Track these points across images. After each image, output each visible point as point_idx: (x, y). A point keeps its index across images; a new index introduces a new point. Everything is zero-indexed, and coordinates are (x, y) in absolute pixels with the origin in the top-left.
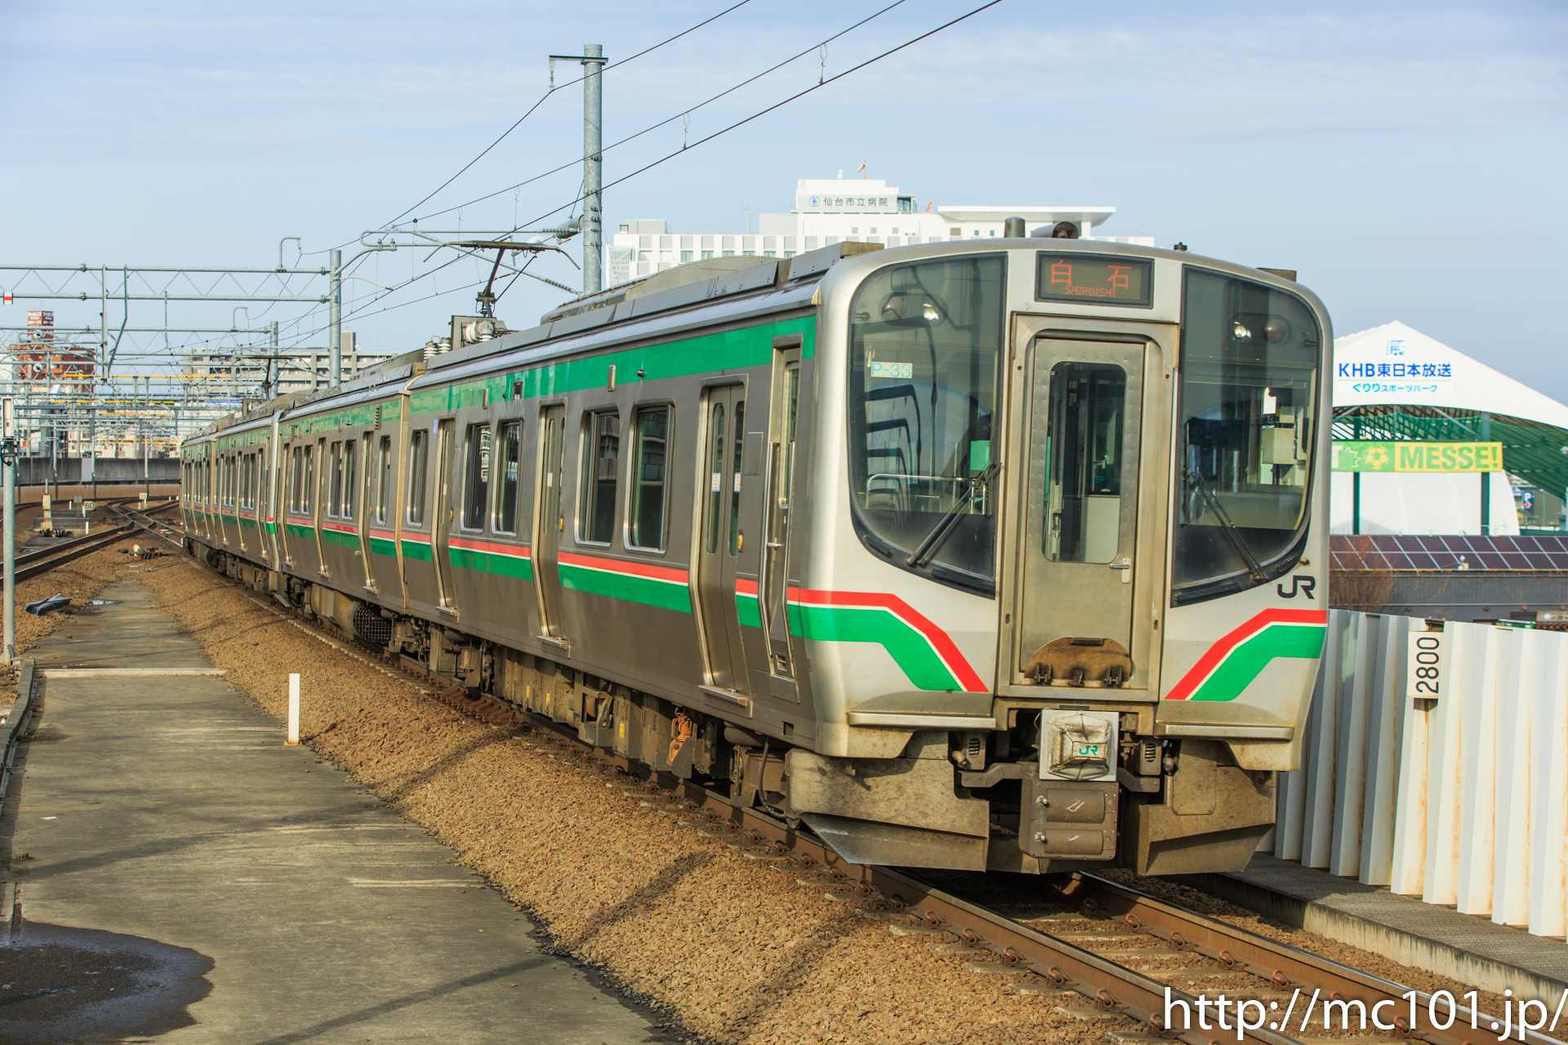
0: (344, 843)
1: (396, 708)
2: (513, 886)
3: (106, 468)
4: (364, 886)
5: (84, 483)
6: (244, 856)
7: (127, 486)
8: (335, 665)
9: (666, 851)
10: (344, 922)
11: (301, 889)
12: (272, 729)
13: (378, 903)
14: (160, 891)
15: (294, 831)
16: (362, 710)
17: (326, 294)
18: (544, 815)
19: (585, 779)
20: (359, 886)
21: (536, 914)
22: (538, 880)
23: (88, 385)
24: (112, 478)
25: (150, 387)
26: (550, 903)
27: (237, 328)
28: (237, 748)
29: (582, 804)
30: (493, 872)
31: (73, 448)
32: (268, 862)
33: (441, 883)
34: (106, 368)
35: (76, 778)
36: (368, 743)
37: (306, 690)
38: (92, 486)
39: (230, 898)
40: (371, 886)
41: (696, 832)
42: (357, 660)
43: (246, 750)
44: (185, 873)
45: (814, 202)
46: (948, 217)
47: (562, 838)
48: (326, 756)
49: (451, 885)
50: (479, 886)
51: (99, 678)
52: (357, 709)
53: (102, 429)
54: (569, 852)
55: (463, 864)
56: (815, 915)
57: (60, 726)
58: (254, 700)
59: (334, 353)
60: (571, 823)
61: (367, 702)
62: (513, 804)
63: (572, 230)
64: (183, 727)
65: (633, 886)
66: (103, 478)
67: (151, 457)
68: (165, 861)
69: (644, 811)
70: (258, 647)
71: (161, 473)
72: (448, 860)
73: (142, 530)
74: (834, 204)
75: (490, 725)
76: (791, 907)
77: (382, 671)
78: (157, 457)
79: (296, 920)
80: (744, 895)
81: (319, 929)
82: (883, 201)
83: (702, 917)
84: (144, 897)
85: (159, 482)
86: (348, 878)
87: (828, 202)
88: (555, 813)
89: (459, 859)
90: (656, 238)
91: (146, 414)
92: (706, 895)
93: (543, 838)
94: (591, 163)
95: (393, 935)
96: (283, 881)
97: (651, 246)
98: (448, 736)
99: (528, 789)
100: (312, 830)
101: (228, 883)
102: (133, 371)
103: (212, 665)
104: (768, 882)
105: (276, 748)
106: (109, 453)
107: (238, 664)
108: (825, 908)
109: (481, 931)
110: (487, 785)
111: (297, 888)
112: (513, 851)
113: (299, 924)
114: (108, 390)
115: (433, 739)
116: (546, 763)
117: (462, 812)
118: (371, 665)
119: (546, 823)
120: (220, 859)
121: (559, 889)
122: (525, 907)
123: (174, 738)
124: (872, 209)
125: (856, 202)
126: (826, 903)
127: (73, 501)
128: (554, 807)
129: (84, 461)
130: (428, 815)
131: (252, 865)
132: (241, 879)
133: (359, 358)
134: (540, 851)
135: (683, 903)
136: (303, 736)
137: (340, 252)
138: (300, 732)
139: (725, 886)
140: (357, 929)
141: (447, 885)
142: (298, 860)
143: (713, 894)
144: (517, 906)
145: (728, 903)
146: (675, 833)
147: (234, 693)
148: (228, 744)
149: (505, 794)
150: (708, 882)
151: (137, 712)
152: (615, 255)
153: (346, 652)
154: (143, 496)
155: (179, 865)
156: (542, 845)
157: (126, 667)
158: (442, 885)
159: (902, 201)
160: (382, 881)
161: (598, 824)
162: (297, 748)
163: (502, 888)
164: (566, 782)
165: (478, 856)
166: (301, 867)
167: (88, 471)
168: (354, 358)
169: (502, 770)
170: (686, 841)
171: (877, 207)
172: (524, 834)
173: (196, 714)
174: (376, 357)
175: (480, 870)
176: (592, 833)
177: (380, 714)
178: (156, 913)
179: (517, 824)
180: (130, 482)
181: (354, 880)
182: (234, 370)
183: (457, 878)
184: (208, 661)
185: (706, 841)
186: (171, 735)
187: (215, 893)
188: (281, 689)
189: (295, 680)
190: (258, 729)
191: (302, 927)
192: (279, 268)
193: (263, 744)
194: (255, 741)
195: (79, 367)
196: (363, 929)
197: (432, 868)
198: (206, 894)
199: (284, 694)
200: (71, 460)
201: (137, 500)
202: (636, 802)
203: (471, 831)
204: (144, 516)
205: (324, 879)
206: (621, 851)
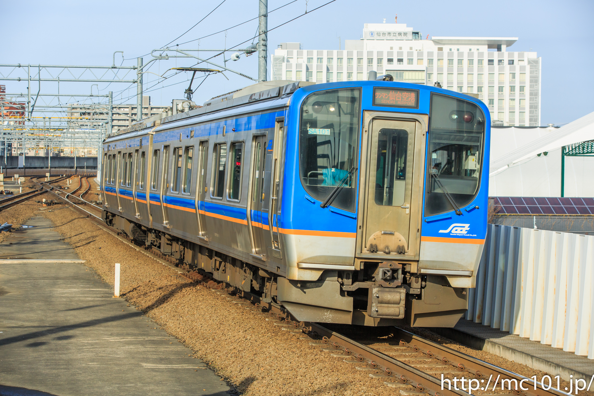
0: (140, 346)
1: (166, 280)
2: (220, 368)
3: (30, 161)
4: (149, 367)
5: (20, 168)
6: (92, 352)
7: (40, 169)
8: (137, 259)
9: (293, 352)
10: (139, 385)
11: (119, 369)
12: (107, 290)
13: (155, 376)
14: (51, 368)
15: (116, 340)
16: (150, 281)
17: (136, 79)
18: (236, 334)
19: (256, 317)
20: (146, 367)
21: (231, 382)
22: (232, 365)
23: (22, 121)
24: (33, 166)
25: (51, 122)
26: (238, 377)
27: (93, 94)
28: (90, 299)
29: (254, 328)
30: (211, 361)
31: (14, 151)
32: (103, 355)
33: (186, 366)
34: (30, 114)
35: (12, 313)
36: (153, 297)
37: (123, 271)
38: (23, 170)
39: (85, 373)
40: (152, 367)
41: (308, 343)
42: (148, 257)
43: (94, 300)
44: (63, 360)
45: (372, 34)
46: (436, 42)
47: (244, 345)
48: (132, 303)
49: (190, 367)
50: (204, 368)
51: (25, 264)
52: (148, 280)
53: (28, 142)
54: (247, 352)
55: (196, 357)
56: (364, 385)
57: (5, 287)
58: (99, 275)
59: (139, 107)
60: (248, 338)
61: (153, 278)
62: (221, 328)
63: (253, 50)
64: (64, 289)
65: (278, 369)
66: (29, 165)
67: (51, 155)
68: (54, 354)
69: (283, 332)
70: (101, 250)
71: (57, 164)
72: (189, 355)
73: (47, 191)
74: (382, 35)
75: (211, 289)
76: (353, 381)
77: (160, 262)
78: (55, 156)
79: (116, 384)
80: (331, 374)
81: (127, 388)
82: (405, 34)
83: (310, 385)
84: (44, 372)
85: (55, 168)
86: (141, 363)
87: (379, 34)
88: (241, 333)
89: (195, 355)
90: (295, 52)
91: (50, 135)
92: (312, 374)
93: (235, 345)
94: (263, 18)
95: (162, 392)
96: (110, 364)
97: (293, 56)
98: (191, 294)
99: (228, 321)
100: (125, 340)
101: (84, 365)
102: (43, 115)
103: (79, 258)
104: (342, 368)
105: (109, 299)
106: (32, 154)
107: (91, 258)
108: (369, 381)
109: (204, 390)
110: (209, 318)
111: (117, 368)
112: (220, 351)
113: (117, 385)
114: (31, 124)
115: (184, 296)
116: (237, 308)
117: (197, 332)
118: (155, 259)
119: (237, 338)
120: (80, 353)
121: (242, 370)
122: (225, 379)
123: (60, 294)
124: (399, 38)
125: (392, 35)
126: (369, 379)
127: (14, 177)
128: (240, 330)
129: (20, 157)
130: (180, 333)
131: (96, 357)
132: (90, 364)
133: (152, 108)
134: (233, 351)
135: (301, 378)
136: (122, 293)
137: (142, 59)
138: (120, 291)
139: (321, 370)
140: (145, 388)
141: (189, 367)
142: (117, 354)
143: (316, 374)
144: (222, 378)
145: (322, 378)
146: (298, 343)
147: (89, 272)
148: (85, 297)
149: (217, 323)
150: (313, 368)
151: (43, 281)
152: (276, 59)
153: (143, 253)
154: (48, 174)
155: (61, 356)
156: (234, 348)
157: (38, 259)
158: (186, 367)
159: (414, 34)
160: (157, 365)
161: (261, 339)
162: (119, 299)
163: (215, 369)
164: (246, 318)
165: (204, 353)
166: (119, 358)
167: (22, 163)
168: (150, 109)
169: (216, 311)
170: (303, 348)
171: (403, 37)
172: (226, 343)
173: (71, 282)
174: (160, 108)
175: (205, 360)
176: (258, 343)
177: (158, 283)
178: (49, 380)
179: (223, 338)
180: (42, 168)
181: (144, 364)
182: (92, 114)
183: (194, 364)
184: (77, 256)
185: (313, 348)
186: (59, 292)
187: (77, 370)
188: (111, 269)
189: (118, 266)
190: (100, 289)
191: (118, 387)
192: (113, 66)
193: (102, 297)
194: (99, 295)
195: (18, 113)
196: (148, 388)
197: (182, 359)
198: (73, 370)
199: (113, 273)
200: (13, 157)
201: (45, 177)
202: (280, 328)
203: (201, 341)
204: (48, 184)
205: (130, 364)
206: (272, 352)
